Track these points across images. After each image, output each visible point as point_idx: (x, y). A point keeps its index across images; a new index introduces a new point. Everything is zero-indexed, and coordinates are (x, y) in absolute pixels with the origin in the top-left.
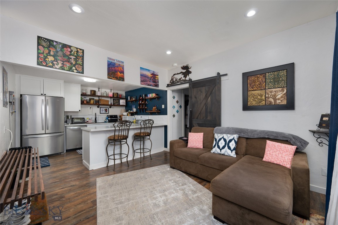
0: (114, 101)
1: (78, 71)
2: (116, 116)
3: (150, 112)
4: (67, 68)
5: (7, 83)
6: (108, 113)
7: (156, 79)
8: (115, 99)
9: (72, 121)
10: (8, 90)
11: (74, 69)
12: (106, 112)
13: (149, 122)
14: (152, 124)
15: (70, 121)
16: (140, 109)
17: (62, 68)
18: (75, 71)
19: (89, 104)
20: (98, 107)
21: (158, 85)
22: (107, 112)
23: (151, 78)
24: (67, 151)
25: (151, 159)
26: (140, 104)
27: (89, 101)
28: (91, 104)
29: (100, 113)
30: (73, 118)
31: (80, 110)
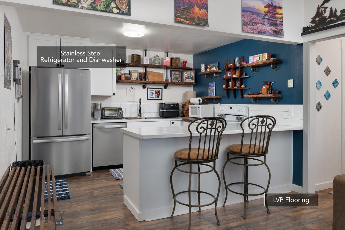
0: (172, 75)
1: (120, 10)
2: (176, 106)
3: (255, 96)
4: (102, 5)
5: (11, 45)
6: (162, 100)
7: (277, 18)
8: (174, 71)
9: (102, 114)
10: (11, 57)
11: (113, 8)
12: (158, 97)
13: (263, 122)
14: (270, 127)
15: (98, 114)
16: (228, 91)
17: (93, 7)
18: (115, 10)
19: (130, 81)
20: (144, 87)
21: (282, 30)
22: (160, 98)
23: (265, 15)
24: (95, 169)
25: (269, 213)
26: (228, 80)
27: (129, 76)
28: (132, 83)
29: (148, 99)
30: (103, 109)
31: (114, 94)
